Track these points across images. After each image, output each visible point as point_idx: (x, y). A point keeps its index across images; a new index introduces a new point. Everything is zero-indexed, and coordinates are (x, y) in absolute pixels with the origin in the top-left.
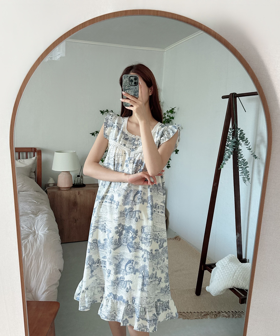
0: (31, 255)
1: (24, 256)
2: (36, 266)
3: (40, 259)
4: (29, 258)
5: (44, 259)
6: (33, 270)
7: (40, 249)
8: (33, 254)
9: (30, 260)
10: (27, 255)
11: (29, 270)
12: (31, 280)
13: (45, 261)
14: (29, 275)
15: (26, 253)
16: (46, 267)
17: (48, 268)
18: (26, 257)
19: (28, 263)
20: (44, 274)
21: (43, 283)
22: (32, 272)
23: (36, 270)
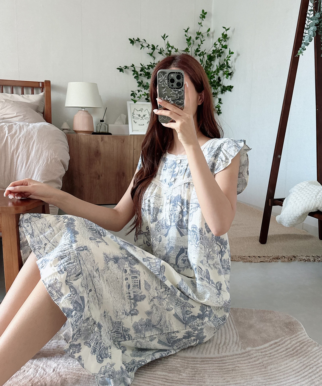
0: (18, 137)
1: (7, 137)
2: (25, 152)
3: (32, 143)
4: (14, 141)
5: (37, 144)
6: (20, 157)
7: (32, 132)
8: (20, 136)
9: (16, 143)
10: (12, 136)
11: (15, 156)
12: (17, 170)
13: (39, 147)
14: (15, 164)
15: (11, 133)
16: (41, 154)
17: (44, 156)
18: (11, 138)
19: (13, 146)
20: (37, 163)
21: (36, 176)
22: (19, 159)
23: (25, 157)
